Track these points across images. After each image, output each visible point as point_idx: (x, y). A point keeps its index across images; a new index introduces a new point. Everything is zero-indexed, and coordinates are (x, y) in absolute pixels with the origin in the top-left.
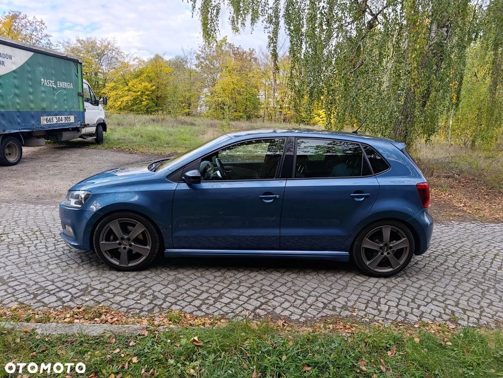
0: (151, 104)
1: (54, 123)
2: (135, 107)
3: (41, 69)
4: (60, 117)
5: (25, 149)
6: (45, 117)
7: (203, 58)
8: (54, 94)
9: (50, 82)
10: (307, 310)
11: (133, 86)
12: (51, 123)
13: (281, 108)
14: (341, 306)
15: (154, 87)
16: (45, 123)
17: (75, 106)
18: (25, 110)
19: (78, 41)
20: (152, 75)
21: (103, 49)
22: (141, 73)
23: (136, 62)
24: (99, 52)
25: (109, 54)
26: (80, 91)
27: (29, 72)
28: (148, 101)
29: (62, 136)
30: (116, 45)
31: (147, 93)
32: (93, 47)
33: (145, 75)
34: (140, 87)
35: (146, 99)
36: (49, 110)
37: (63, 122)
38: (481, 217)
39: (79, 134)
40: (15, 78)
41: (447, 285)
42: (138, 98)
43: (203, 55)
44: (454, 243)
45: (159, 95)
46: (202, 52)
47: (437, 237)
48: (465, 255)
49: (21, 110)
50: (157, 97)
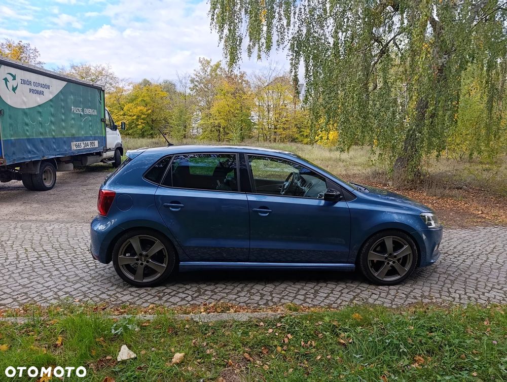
0: (147, 128)
1: (82, 148)
2: (130, 132)
3: (72, 97)
4: (87, 142)
5: (58, 174)
6: (75, 143)
7: (197, 81)
8: (81, 121)
9: (78, 109)
10: (394, 300)
11: (129, 110)
12: (80, 148)
13: (276, 128)
14: (420, 296)
15: (150, 111)
16: (75, 148)
17: (99, 132)
18: (59, 137)
19: (73, 67)
20: (147, 99)
21: (97, 74)
22: (136, 97)
23: (131, 87)
24: (93, 77)
25: (103, 79)
26: (103, 117)
27: (62, 100)
28: (144, 125)
29: (86, 160)
30: (110, 71)
31: (143, 116)
32: (87, 73)
33: (140, 99)
34: (136, 111)
35: (142, 122)
36: (77, 136)
37: (89, 147)
38: (500, 222)
39: (101, 158)
40: (51, 106)
41: (498, 277)
42: (133, 122)
43: (197, 79)
44: (487, 244)
45: (154, 119)
46: (197, 75)
47: (470, 240)
48: (501, 253)
49: (56, 137)
50: (153, 121)
